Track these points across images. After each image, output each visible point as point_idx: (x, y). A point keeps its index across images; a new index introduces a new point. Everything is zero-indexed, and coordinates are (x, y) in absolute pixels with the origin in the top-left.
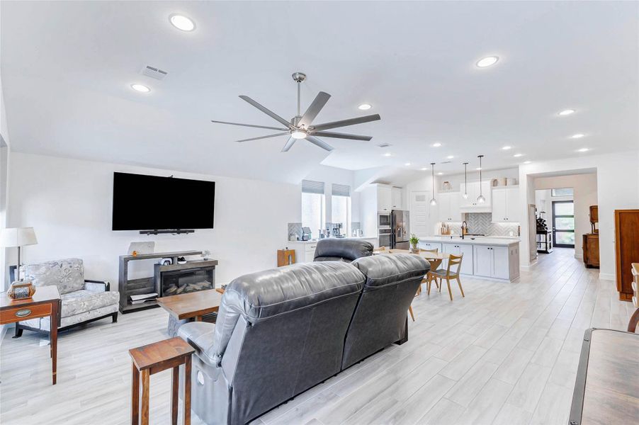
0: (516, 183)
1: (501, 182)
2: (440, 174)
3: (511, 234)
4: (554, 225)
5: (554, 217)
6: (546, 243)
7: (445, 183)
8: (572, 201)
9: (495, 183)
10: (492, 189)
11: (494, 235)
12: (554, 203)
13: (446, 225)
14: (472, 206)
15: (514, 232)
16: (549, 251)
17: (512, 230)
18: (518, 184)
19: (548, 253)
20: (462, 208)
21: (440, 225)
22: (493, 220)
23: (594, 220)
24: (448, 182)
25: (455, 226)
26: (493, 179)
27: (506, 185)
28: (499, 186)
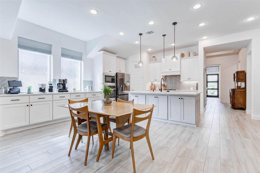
0: (196, 54)
1: (186, 55)
2: (150, 50)
3: (192, 89)
4: (207, 86)
5: (207, 82)
7: (153, 57)
9: (183, 55)
10: (181, 60)
11: (181, 90)
12: (207, 75)
13: (154, 84)
14: (168, 71)
15: (194, 87)
17: (192, 86)
18: (198, 55)
20: (163, 72)
21: (150, 84)
22: (181, 80)
23: (239, 80)
24: (155, 57)
25: (159, 84)
26: (181, 53)
27: (190, 56)
28: (185, 57)
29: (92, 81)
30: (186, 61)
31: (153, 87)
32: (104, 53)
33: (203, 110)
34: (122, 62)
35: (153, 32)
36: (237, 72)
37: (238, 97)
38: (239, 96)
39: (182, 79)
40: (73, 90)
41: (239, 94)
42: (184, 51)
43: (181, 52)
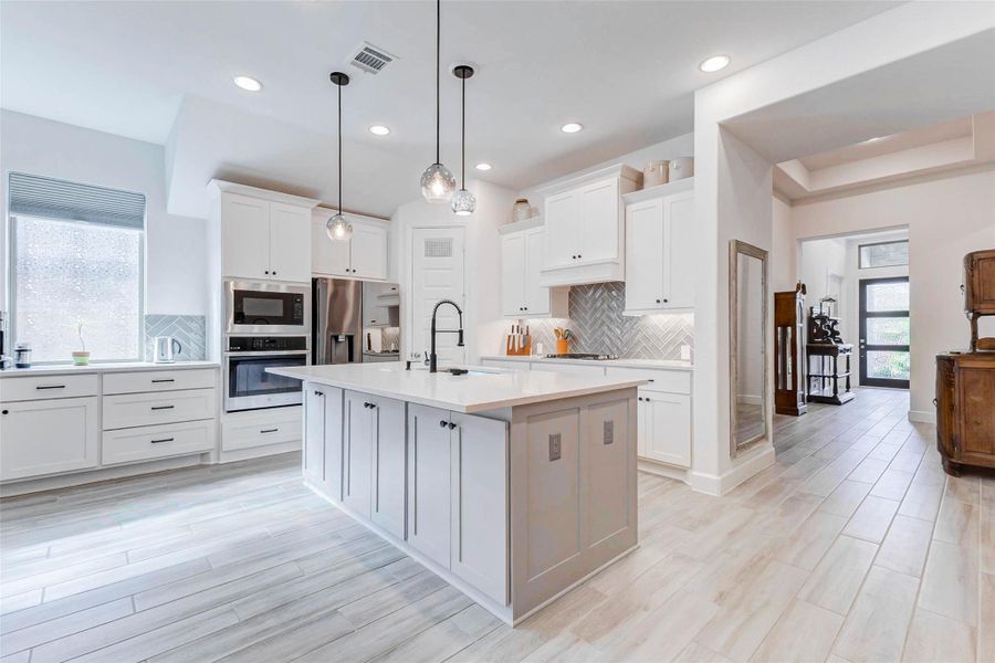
2: (484, 167)
3: (686, 352)
4: (863, 335)
5: (864, 315)
6: (835, 377)
8: (906, 279)
10: (625, 203)
12: (863, 284)
13: (523, 327)
16: (842, 398)
19: (839, 404)
21: (506, 327)
22: (627, 307)
23: (984, 301)
24: (525, 201)
25: (545, 328)
26: (624, 166)
27: (667, 182)
28: (648, 188)
29: (203, 317)
30: (650, 208)
31: (519, 344)
32: (225, 191)
33: (715, 477)
34: (370, 231)
35: (389, 60)
36: (971, 255)
37: (975, 404)
38: (978, 399)
39: (634, 303)
40: (71, 359)
41: (981, 385)
42: (642, 161)
43: (621, 164)
